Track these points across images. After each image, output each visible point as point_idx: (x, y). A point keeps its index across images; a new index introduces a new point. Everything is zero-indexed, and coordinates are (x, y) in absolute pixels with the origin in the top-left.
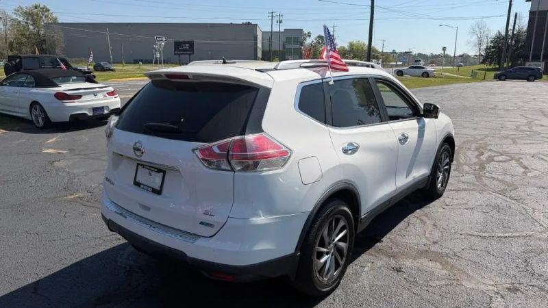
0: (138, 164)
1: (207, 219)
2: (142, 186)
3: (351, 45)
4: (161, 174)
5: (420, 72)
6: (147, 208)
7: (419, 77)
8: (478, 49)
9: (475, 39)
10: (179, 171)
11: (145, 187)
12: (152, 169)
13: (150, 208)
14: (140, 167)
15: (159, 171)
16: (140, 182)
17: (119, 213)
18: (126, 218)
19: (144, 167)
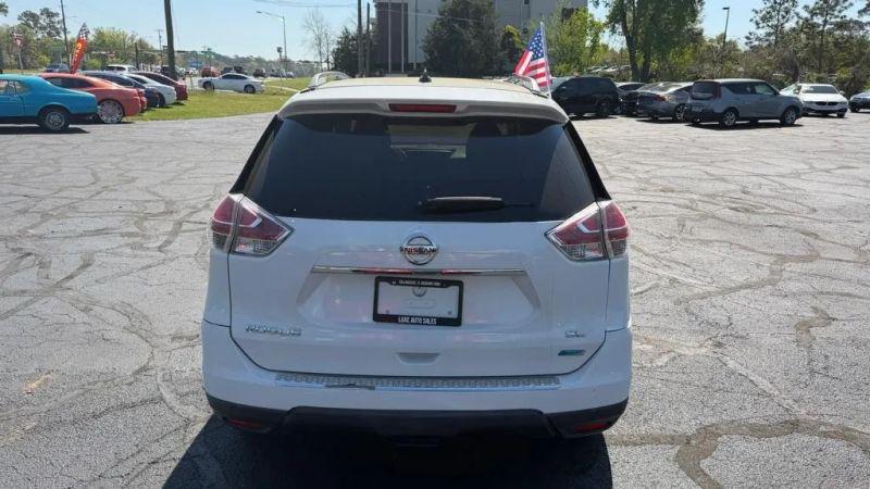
0: (378, 280)
1: (574, 344)
2: (406, 320)
3: (100, 34)
4: (456, 288)
5: (241, 84)
6: (428, 357)
7: (240, 92)
8: (317, 52)
9: (311, 36)
10: (526, 274)
11: (413, 320)
12: (423, 283)
13: (436, 355)
14: (383, 286)
15: (445, 284)
16: (391, 313)
17: (343, 386)
18: (372, 388)
19: (398, 284)
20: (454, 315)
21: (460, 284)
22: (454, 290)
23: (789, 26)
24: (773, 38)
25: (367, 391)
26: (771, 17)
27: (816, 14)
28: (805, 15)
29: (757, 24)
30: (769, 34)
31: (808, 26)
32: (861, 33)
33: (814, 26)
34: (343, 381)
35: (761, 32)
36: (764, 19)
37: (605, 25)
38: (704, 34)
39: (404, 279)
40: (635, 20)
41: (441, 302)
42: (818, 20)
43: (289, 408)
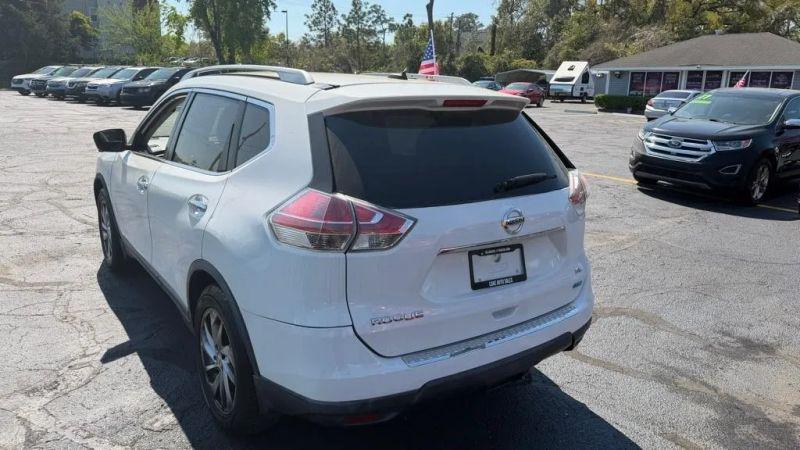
0: (471, 254)
2: (494, 283)
4: (520, 250)
11: (498, 283)
12: (500, 250)
13: (514, 308)
14: (475, 257)
15: (513, 248)
16: (483, 280)
17: (464, 352)
18: (483, 347)
19: (485, 254)
20: (520, 273)
21: (520, 246)
22: (518, 251)
23: (334, 30)
24: (323, 39)
25: (479, 351)
26: (320, 22)
27: (350, 22)
28: (344, 22)
29: (310, 27)
30: (320, 37)
31: (347, 32)
32: (375, 38)
33: (351, 31)
34: (463, 347)
35: (315, 34)
36: (314, 23)
37: (188, 18)
38: (270, 32)
39: (488, 249)
40: (216, 16)
41: (510, 264)
42: (353, 27)
43: (420, 386)
